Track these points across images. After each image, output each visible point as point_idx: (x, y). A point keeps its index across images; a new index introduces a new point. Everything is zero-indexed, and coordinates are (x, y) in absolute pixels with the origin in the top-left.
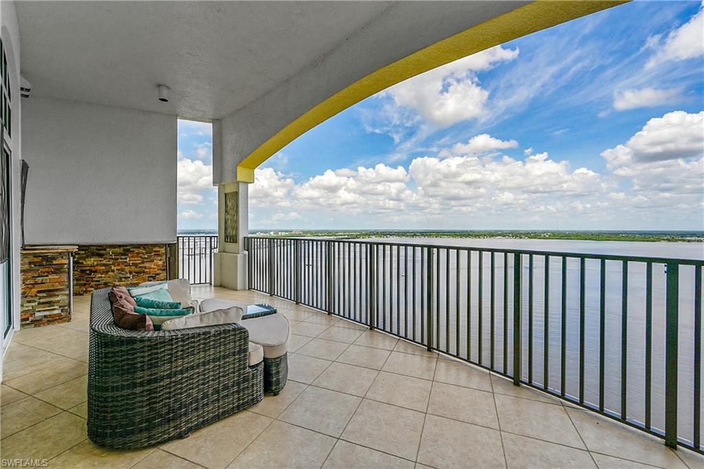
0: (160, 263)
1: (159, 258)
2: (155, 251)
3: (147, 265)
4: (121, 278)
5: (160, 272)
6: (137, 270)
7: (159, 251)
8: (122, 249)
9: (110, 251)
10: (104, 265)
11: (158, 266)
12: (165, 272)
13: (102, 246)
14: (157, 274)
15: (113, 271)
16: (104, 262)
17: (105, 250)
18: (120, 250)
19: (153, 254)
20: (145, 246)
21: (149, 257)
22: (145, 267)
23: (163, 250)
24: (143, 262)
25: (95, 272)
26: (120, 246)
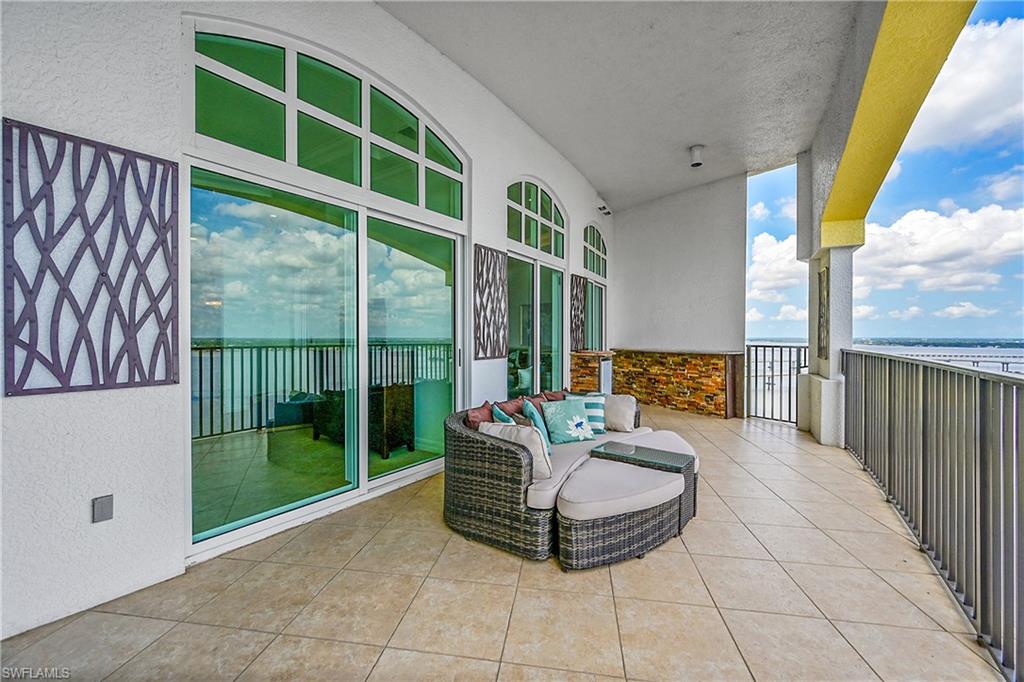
0: (719, 380)
1: (718, 374)
2: (713, 364)
3: (704, 381)
4: (679, 393)
5: (719, 392)
6: (695, 386)
7: (717, 364)
8: (680, 358)
9: (671, 360)
10: (666, 375)
11: (716, 383)
12: (724, 393)
13: (663, 353)
14: (715, 395)
15: (673, 384)
16: (665, 372)
17: (666, 358)
18: (679, 359)
19: (711, 367)
20: (702, 356)
21: (707, 370)
22: (702, 384)
23: (721, 364)
24: (700, 377)
25: (658, 382)
26: (679, 354)
